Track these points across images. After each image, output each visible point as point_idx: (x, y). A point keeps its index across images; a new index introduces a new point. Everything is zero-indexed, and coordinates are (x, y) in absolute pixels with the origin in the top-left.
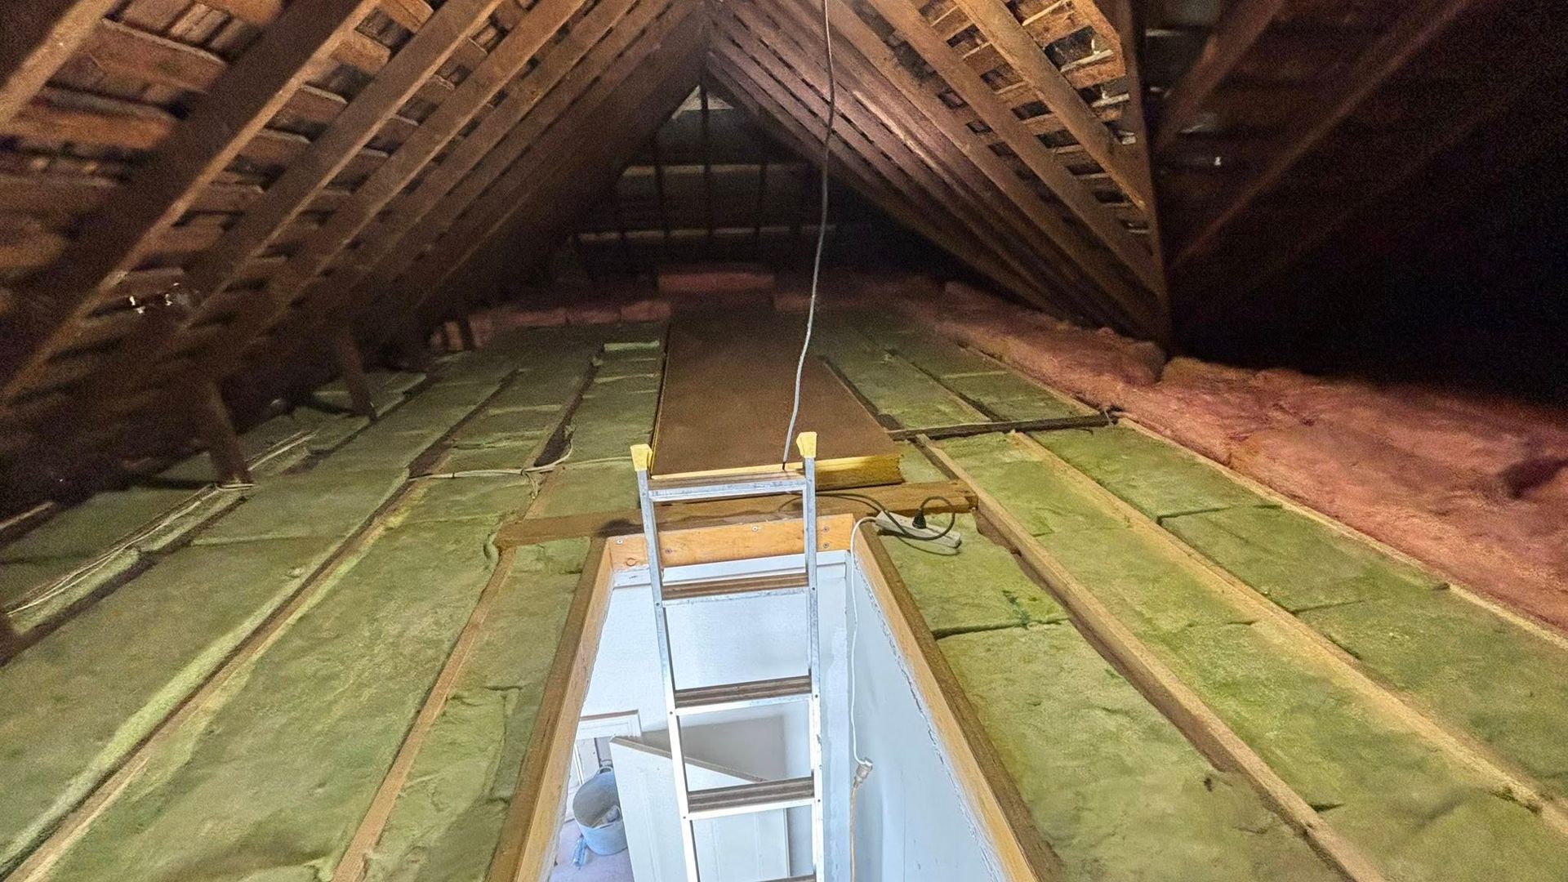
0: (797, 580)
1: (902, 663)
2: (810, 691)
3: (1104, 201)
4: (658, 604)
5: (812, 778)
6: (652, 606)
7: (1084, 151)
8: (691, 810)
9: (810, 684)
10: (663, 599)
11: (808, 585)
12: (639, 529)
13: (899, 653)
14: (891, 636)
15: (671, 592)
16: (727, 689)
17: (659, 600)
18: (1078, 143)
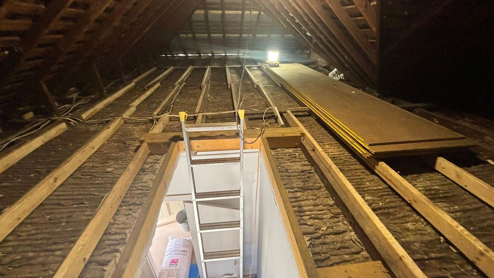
0: (237, 160)
1: (272, 189)
2: (240, 195)
3: (361, 28)
4: (189, 166)
5: (240, 221)
6: (187, 166)
7: (356, 7)
8: (200, 230)
9: (240, 193)
10: (191, 164)
11: (240, 161)
12: (182, 139)
13: (271, 185)
14: (270, 179)
15: (193, 162)
16: (213, 193)
17: (190, 164)
18: (355, 5)
